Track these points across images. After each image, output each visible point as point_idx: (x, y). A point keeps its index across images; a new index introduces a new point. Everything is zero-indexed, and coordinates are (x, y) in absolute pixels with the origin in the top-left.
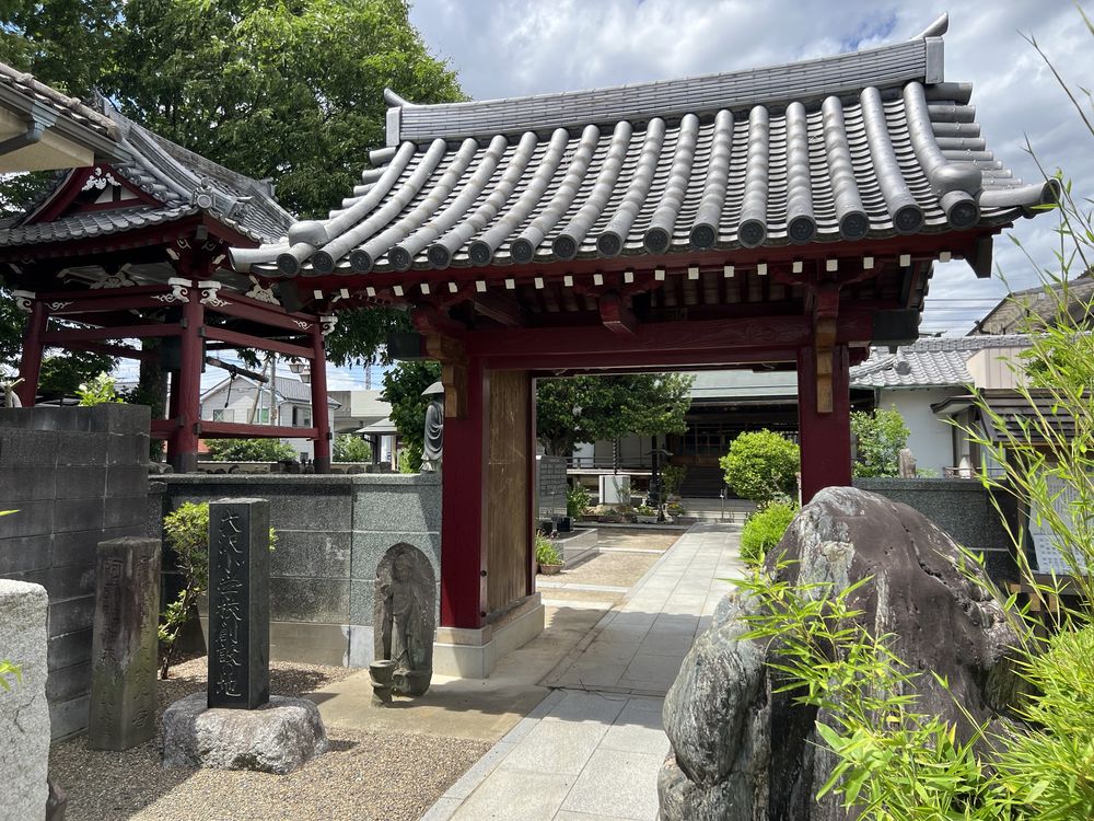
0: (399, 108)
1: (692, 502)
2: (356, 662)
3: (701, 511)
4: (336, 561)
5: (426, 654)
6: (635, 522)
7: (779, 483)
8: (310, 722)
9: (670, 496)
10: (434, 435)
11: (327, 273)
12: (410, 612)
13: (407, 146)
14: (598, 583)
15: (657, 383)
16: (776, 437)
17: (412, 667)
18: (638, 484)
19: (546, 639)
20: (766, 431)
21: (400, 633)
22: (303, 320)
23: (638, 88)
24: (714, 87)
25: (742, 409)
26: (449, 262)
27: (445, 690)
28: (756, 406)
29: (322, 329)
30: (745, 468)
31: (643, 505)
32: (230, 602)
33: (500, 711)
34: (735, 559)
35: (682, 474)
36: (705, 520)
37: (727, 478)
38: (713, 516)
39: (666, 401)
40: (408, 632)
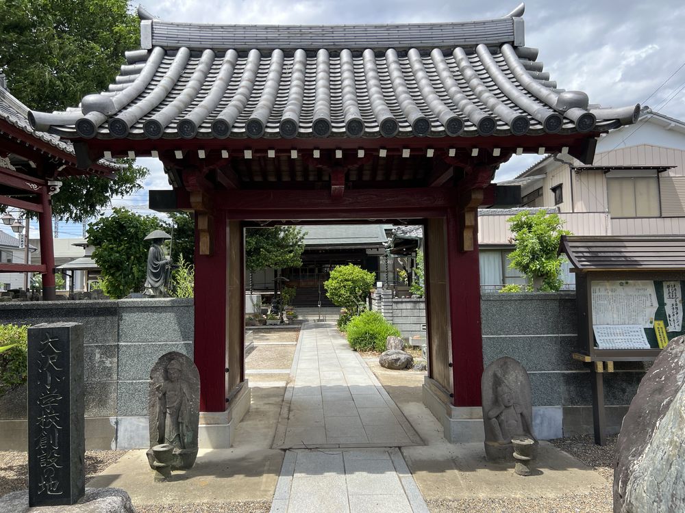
0: (151, 21)
1: (300, 310)
2: (123, 445)
3: (304, 316)
4: (105, 368)
5: (194, 434)
6: (265, 324)
7: (360, 296)
8: (125, 507)
9: (286, 307)
10: (155, 269)
11: (122, 137)
12: (181, 404)
13: (157, 50)
14: (265, 367)
15: (282, 235)
16: (357, 269)
17: (183, 447)
18: (266, 300)
19: (256, 412)
20: (351, 265)
21: (172, 422)
22: (34, 183)
23: (332, 28)
24: (384, 34)
25: (331, 251)
26: (229, 133)
27: (207, 460)
28: (339, 250)
29: (49, 191)
30: (340, 288)
31: (269, 313)
32: (51, 413)
33: (259, 474)
34: (344, 345)
35: (293, 291)
36: (307, 321)
37: (328, 294)
38: (312, 318)
39: (287, 246)
40: (180, 420)
